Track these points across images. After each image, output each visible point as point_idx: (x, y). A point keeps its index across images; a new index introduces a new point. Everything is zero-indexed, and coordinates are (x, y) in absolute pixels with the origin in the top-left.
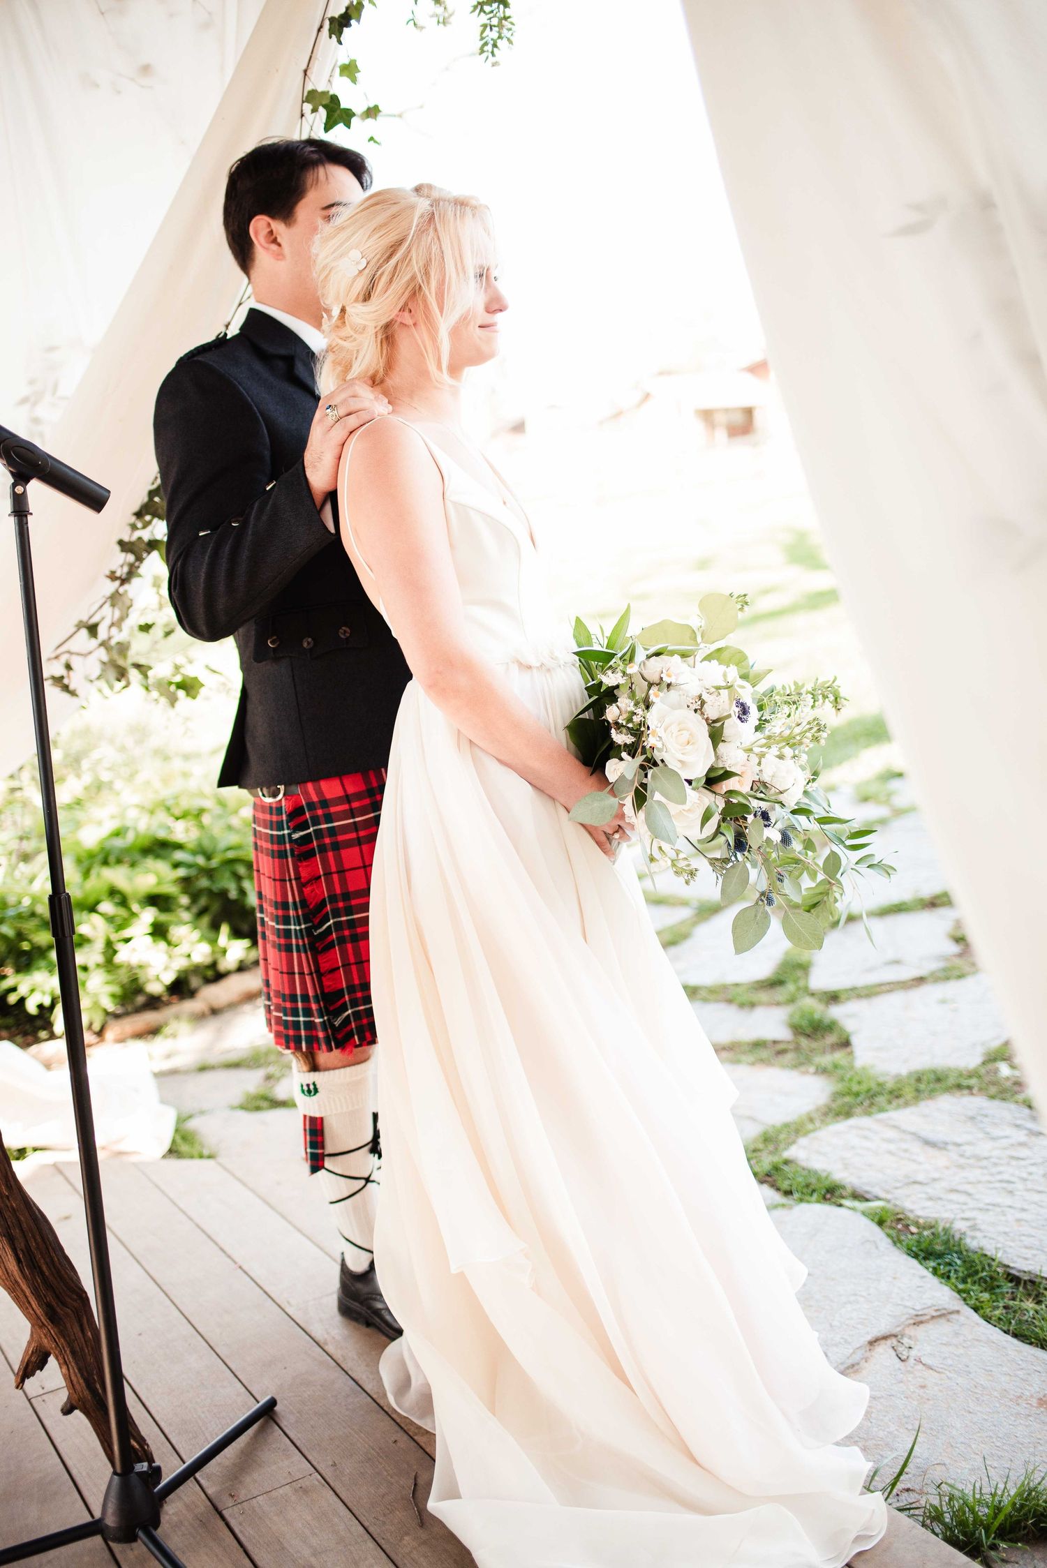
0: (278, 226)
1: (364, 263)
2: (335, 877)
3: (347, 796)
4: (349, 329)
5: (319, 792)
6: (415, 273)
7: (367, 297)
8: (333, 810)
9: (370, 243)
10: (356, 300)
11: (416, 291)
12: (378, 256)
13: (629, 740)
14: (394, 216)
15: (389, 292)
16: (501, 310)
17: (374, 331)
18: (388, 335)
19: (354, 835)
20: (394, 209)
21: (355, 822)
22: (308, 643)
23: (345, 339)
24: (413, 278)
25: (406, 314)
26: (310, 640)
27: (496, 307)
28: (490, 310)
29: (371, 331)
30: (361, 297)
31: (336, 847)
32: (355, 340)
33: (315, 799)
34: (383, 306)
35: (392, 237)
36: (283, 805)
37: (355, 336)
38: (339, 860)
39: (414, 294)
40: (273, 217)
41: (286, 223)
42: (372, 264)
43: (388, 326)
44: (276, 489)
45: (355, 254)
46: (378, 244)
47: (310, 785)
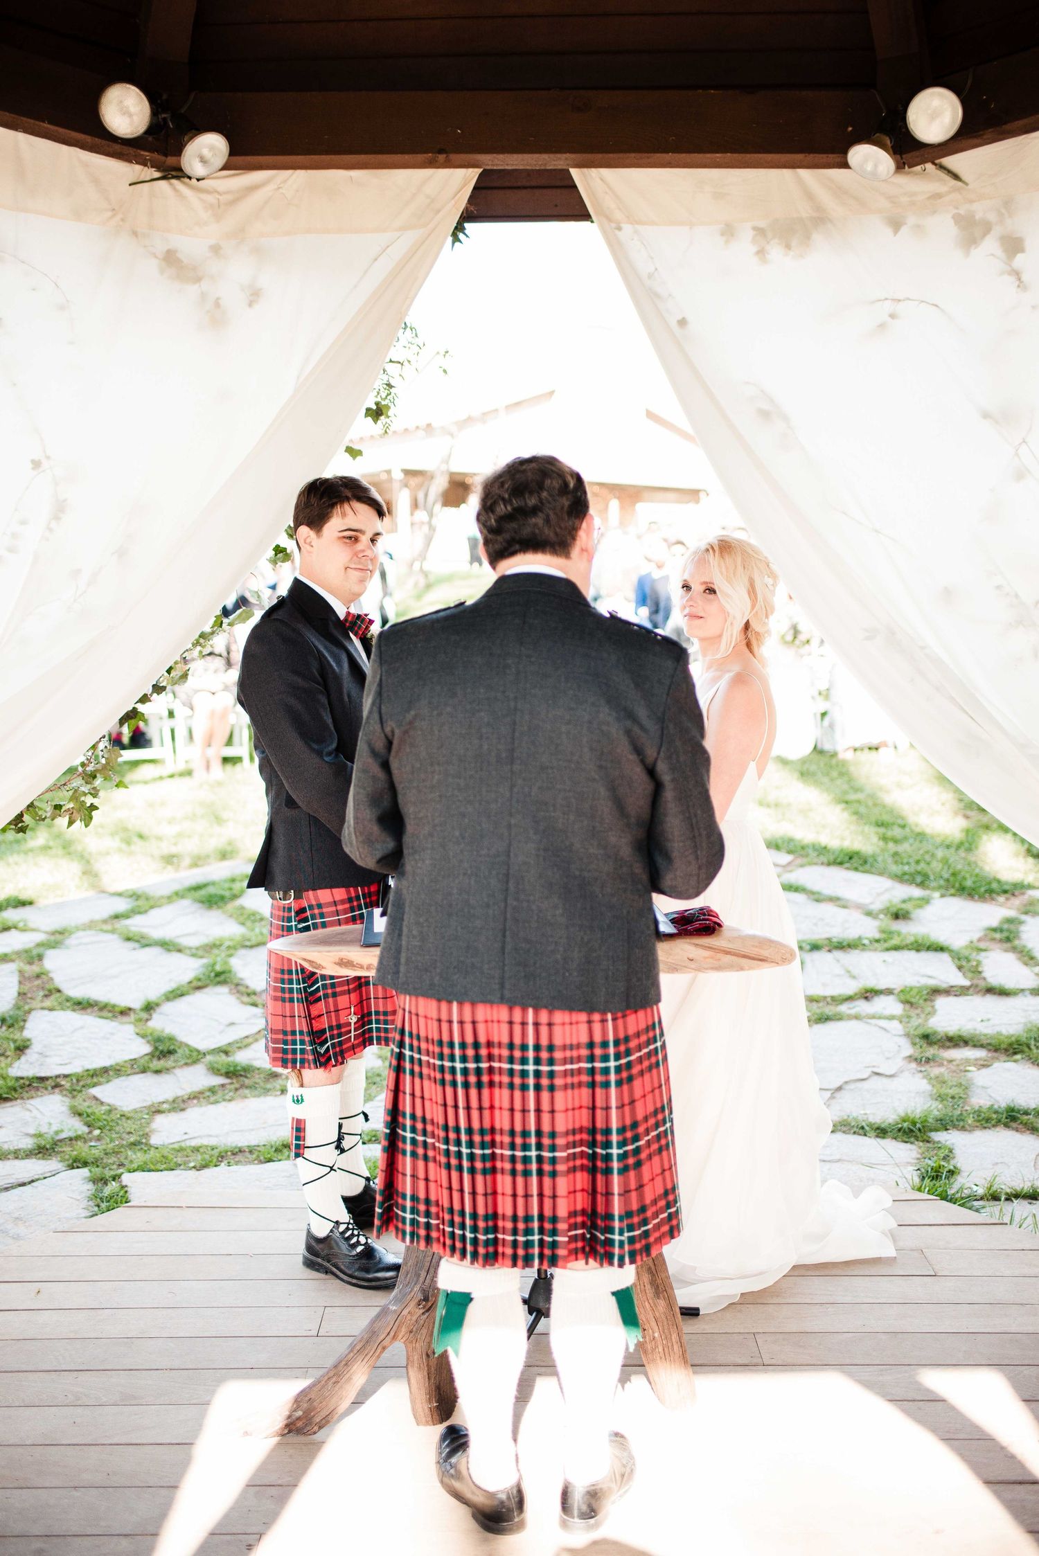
0: (313, 535)
8: (325, 910)
36: (293, 905)
41: (317, 535)
47: (311, 893)
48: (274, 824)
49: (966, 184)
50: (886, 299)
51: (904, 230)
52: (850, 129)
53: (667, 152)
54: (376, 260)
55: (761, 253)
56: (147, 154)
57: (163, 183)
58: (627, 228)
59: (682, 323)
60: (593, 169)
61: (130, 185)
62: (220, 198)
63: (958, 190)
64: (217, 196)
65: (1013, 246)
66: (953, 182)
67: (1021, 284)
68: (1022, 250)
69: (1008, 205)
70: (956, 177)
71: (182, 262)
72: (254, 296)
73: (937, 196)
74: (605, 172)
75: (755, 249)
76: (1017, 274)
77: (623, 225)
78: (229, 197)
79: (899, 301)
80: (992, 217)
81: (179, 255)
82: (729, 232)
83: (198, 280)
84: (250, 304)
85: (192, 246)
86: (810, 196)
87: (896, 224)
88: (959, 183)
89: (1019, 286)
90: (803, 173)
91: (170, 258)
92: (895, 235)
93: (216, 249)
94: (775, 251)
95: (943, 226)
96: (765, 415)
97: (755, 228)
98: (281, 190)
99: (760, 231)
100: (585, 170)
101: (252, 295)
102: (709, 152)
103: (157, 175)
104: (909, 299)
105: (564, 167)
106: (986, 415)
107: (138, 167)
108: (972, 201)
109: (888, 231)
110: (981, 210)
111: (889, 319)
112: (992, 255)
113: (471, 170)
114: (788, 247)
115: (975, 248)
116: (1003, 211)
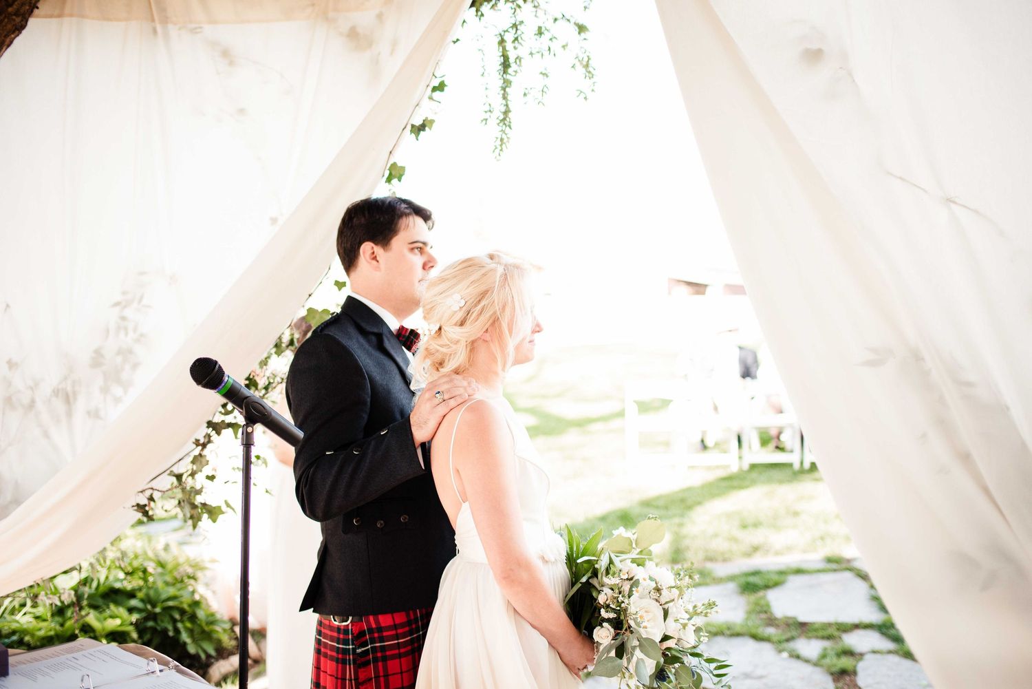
0: (378, 250)
1: (463, 303)
2: (382, 679)
3: (395, 625)
4: (446, 340)
5: (377, 622)
6: (496, 310)
7: (462, 324)
8: (385, 634)
9: (467, 291)
10: (455, 325)
11: (495, 321)
12: (473, 300)
13: (612, 615)
14: (484, 275)
15: (479, 320)
16: (539, 332)
17: (465, 344)
18: (473, 346)
19: (397, 651)
20: (483, 271)
21: (398, 643)
22: (381, 524)
23: (442, 346)
24: (495, 313)
25: (488, 335)
26: (382, 522)
27: (538, 329)
28: (534, 332)
29: (463, 343)
30: (459, 323)
31: (385, 659)
32: (450, 347)
33: (374, 626)
34: (473, 329)
35: (483, 288)
36: (350, 628)
37: (451, 345)
38: (385, 668)
39: (494, 322)
40: (376, 244)
41: (384, 249)
42: (467, 304)
43: (473, 342)
44: (388, 435)
45: (457, 297)
46: (473, 291)
47: (370, 616)
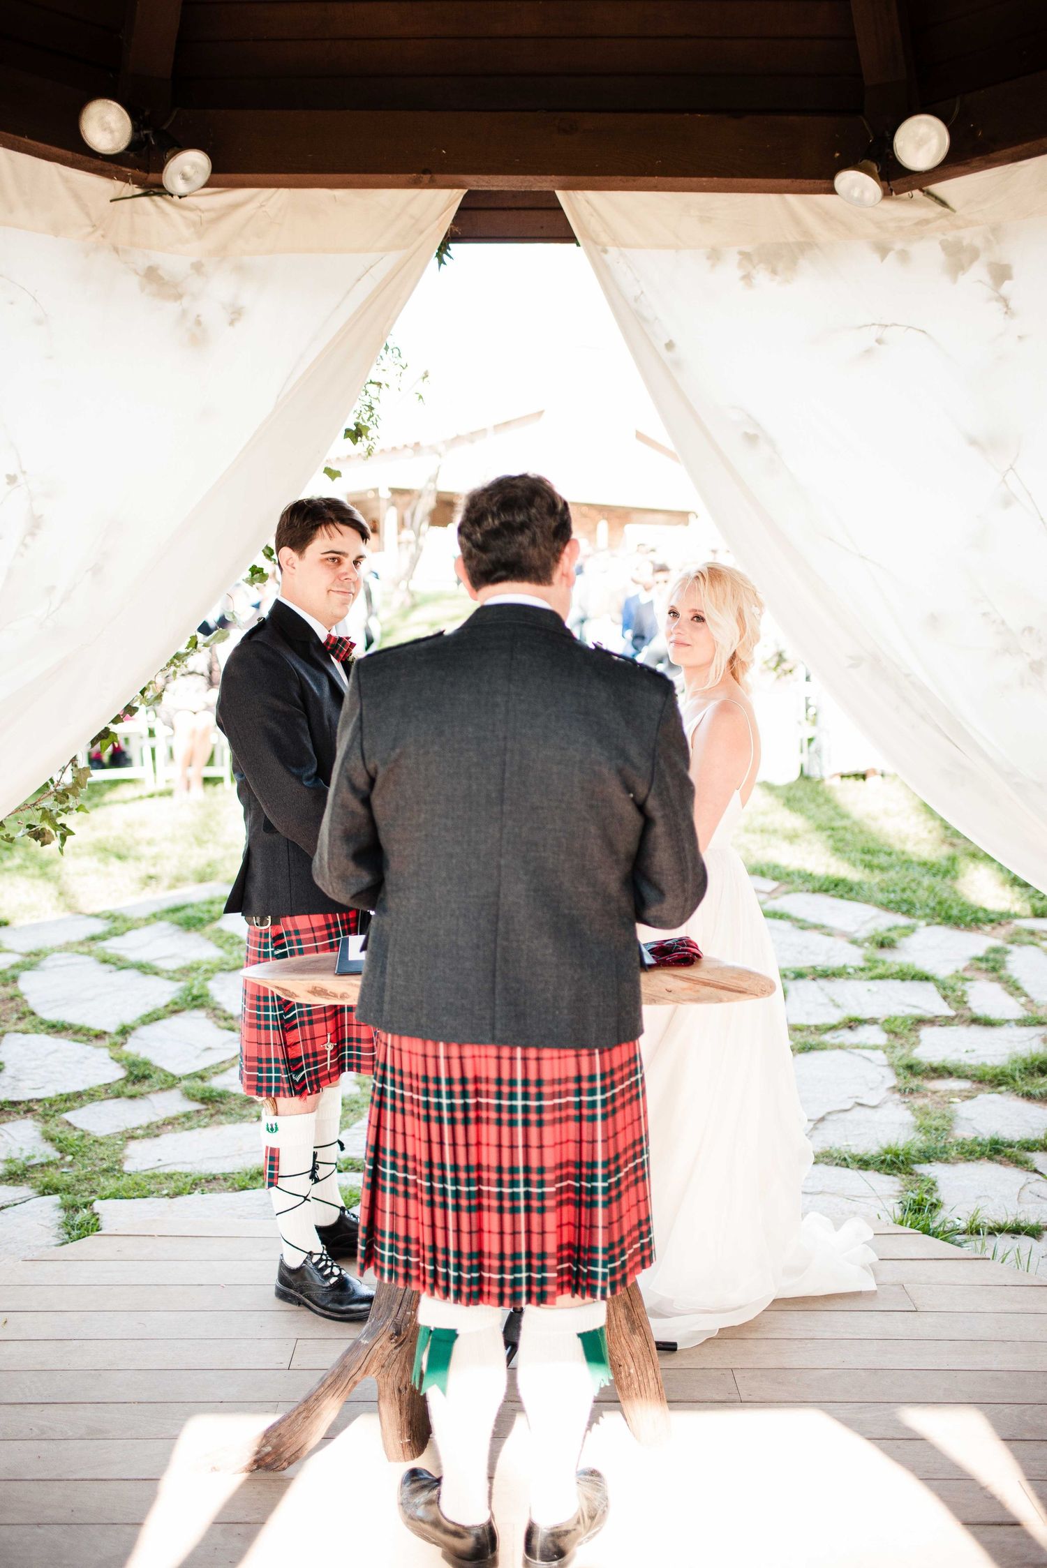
0: (295, 557)
8: (302, 937)
21: (316, 946)
33: (291, 929)
36: (270, 931)
40: (294, 550)
41: (299, 557)
47: (288, 919)
48: (251, 849)
49: (953, 210)
50: (874, 324)
51: (891, 256)
52: (837, 155)
53: (654, 175)
54: (359, 280)
55: (747, 278)
56: (128, 170)
57: (145, 200)
58: (613, 251)
59: (670, 346)
60: (579, 192)
61: (111, 201)
62: (202, 215)
63: (946, 216)
64: (200, 213)
65: (1001, 273)
66: (940, 209)
67: (1008, 310)
68: (1009, 277)
69: (996, 230)
70: (943, 203)
71: (163, 279)
72: (236, 314)
73: (927, 221)
74: (591, 195)
75: (740, 273)
76: (1005, 301)
77: (609, 248)
78: (212, 215)
79: (887, 326)
80: (979, 242)
81: (161, 272)
82: (715, 255)
83: (179, 297)
84: (232, 323)
85: (174, 263)
86: (796, 220)
87: (883, 250)
88: (946, 210)
89: (1006, 313)
90: (790, 198)
91: (151, 274)
92: (882, 261)
93: (198, 267)
94: (761, 276)
95: (929, 253)
96: (751, 439)
97: (741, 253)
98: (264, 209)
99: (745, 256)
100: (571, 192)
101: (233, 313)
102: (694, 176)
103: (139, 191)
104: (896, 325)
105: (550, 189)
106: (973, 442)
107: (119, 184)
108: (959, 228)
109: (876, 257)
110: (970, 236)
111: (877, 344)
112: (981, 281)
113: (455, 191)
114: (774, 272)
115: (963, 274)
116: (991, 238)
